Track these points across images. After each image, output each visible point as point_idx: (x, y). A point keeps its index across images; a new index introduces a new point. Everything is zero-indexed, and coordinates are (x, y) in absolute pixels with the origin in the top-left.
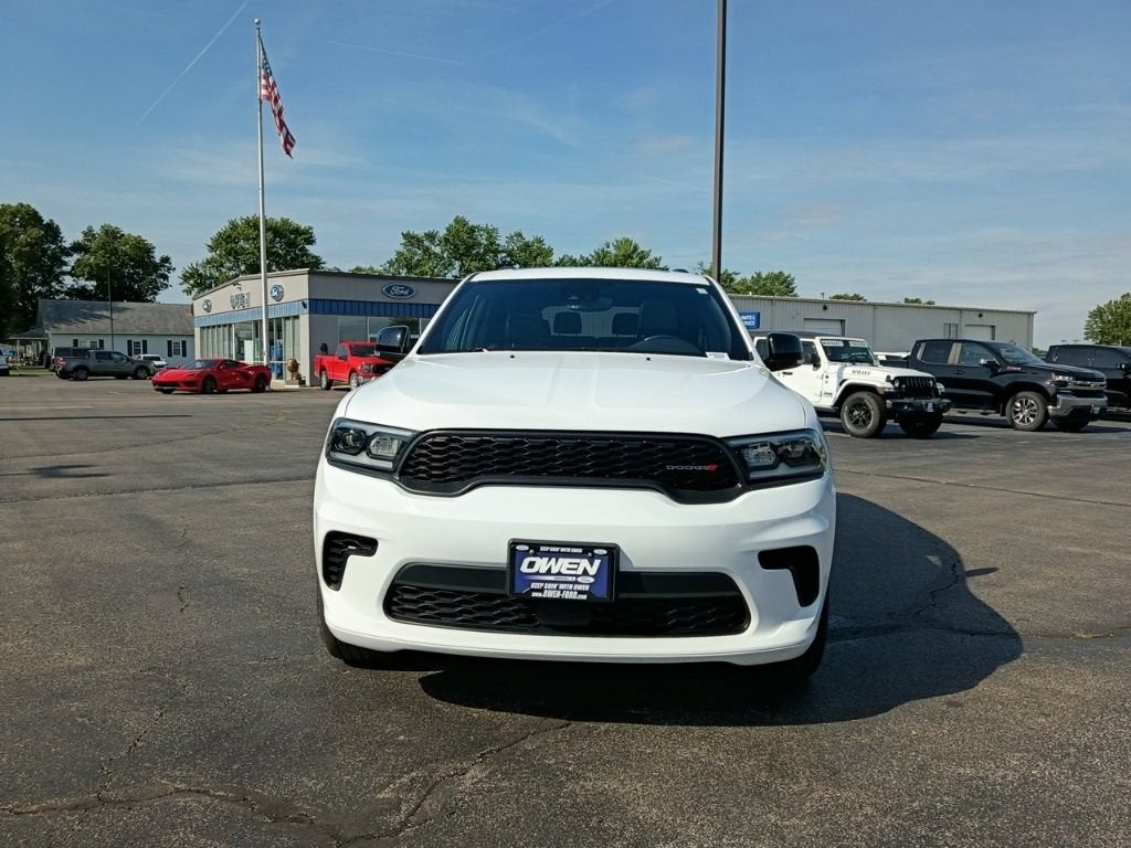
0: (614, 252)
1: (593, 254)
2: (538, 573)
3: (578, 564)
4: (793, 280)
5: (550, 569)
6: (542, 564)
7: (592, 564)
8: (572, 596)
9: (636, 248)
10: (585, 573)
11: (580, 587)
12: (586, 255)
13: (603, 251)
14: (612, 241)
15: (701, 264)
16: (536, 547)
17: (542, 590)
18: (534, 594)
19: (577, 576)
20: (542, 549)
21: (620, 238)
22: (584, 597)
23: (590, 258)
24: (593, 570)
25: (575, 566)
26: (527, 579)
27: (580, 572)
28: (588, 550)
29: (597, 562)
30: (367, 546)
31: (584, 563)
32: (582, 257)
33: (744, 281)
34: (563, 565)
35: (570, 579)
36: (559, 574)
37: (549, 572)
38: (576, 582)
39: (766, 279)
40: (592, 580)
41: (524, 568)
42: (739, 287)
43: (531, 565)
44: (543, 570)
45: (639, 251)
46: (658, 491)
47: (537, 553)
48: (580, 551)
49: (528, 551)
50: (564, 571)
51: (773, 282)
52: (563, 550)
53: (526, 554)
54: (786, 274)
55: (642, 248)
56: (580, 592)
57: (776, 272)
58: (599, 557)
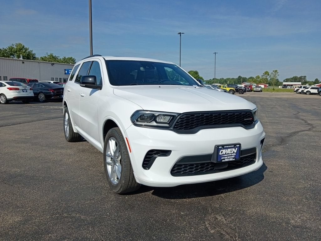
0: (15, 47)
1: (8, 47)
2: (223, 154)
3: (232, 150)
4: (75, 60)
5: (226, 153)
6: (224, 151)
7: (235, 149)
8: (231, 160)
9: (23, 47)
10: (234, 152)
11: (232, 157)
12: (5, 48)
13: (11, 47)
14: (14, 44)
15: (47, 53)
16: (224, 147)
17: (224, 159)
18: (223, 161)
19: (232, 154)
20: (225, 147)
21: (17, 43)
22: (234, 159)
23: (7, 49)
24: (235, 152)
25: (231, 151)
26: (221, 156)
27: (232, 152)
28: (235, 145)
29: (237, 149)
30: (166, 153)
31: (234, 149)
32: (3, 49)
33: (60, 59)
34: (229, 151)
35: (230, 155)
36: (228, 154)
37: (226, 154)
38: (232, 156)
39: (67, 59)
40: (235, 154)
41: (220, 154)
42: (60, 61)
43: (222, 152)
44: (224, 154)
45: (25, 48)
46: (242, 126)
47: (224, 149)
48: (233, 146)
49: (221, 148)
50: (229, 153)
51: (69, 61)
52: (230, 146)
53: (221, 149)
54: (73, 58)
55: (26, 47)
56: (233, 158)
57: (70, 57)
58: (237, 147)
